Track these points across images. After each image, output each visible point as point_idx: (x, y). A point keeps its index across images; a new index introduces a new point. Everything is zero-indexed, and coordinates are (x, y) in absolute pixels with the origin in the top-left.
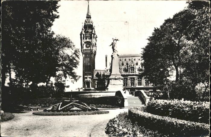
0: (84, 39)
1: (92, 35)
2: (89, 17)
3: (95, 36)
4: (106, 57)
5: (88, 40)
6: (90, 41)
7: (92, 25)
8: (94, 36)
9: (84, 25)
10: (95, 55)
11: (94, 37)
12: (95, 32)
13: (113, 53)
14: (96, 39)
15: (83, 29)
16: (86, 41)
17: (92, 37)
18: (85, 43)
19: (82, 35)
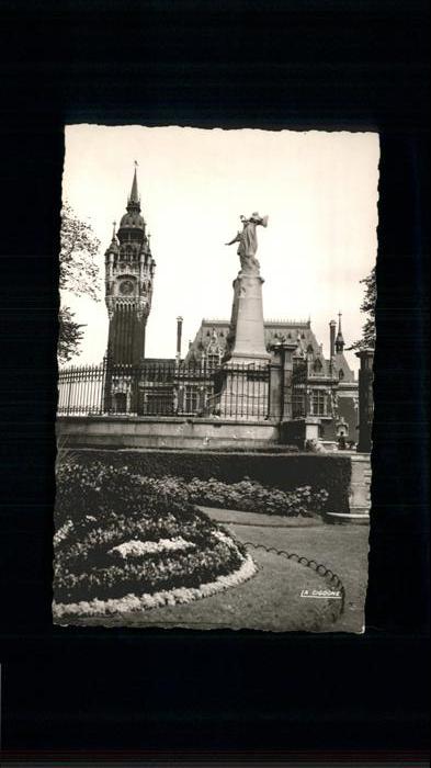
0: (115, 266)
1: (139, 258)
2: (134, 207)
3: (149, 262)
4: (180, 324)
5: (127, 271)
6: (134, 273)
7: (143, 232)
8: (146, 259)
9: (118, 227)
10: (145, 316)
11: (146, 264)
12: (149, 251)
13: (240, 273)
14: (151, 269)
15: (114, 240)
16: (120, 273)
17: (140, 264)
18: (119, 277)
19: (112, 257)
